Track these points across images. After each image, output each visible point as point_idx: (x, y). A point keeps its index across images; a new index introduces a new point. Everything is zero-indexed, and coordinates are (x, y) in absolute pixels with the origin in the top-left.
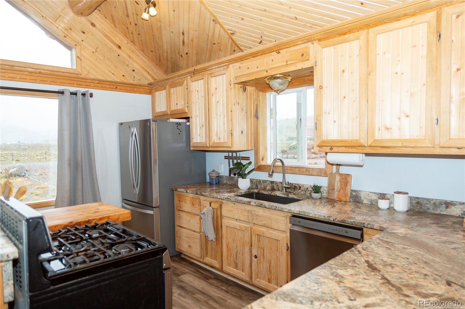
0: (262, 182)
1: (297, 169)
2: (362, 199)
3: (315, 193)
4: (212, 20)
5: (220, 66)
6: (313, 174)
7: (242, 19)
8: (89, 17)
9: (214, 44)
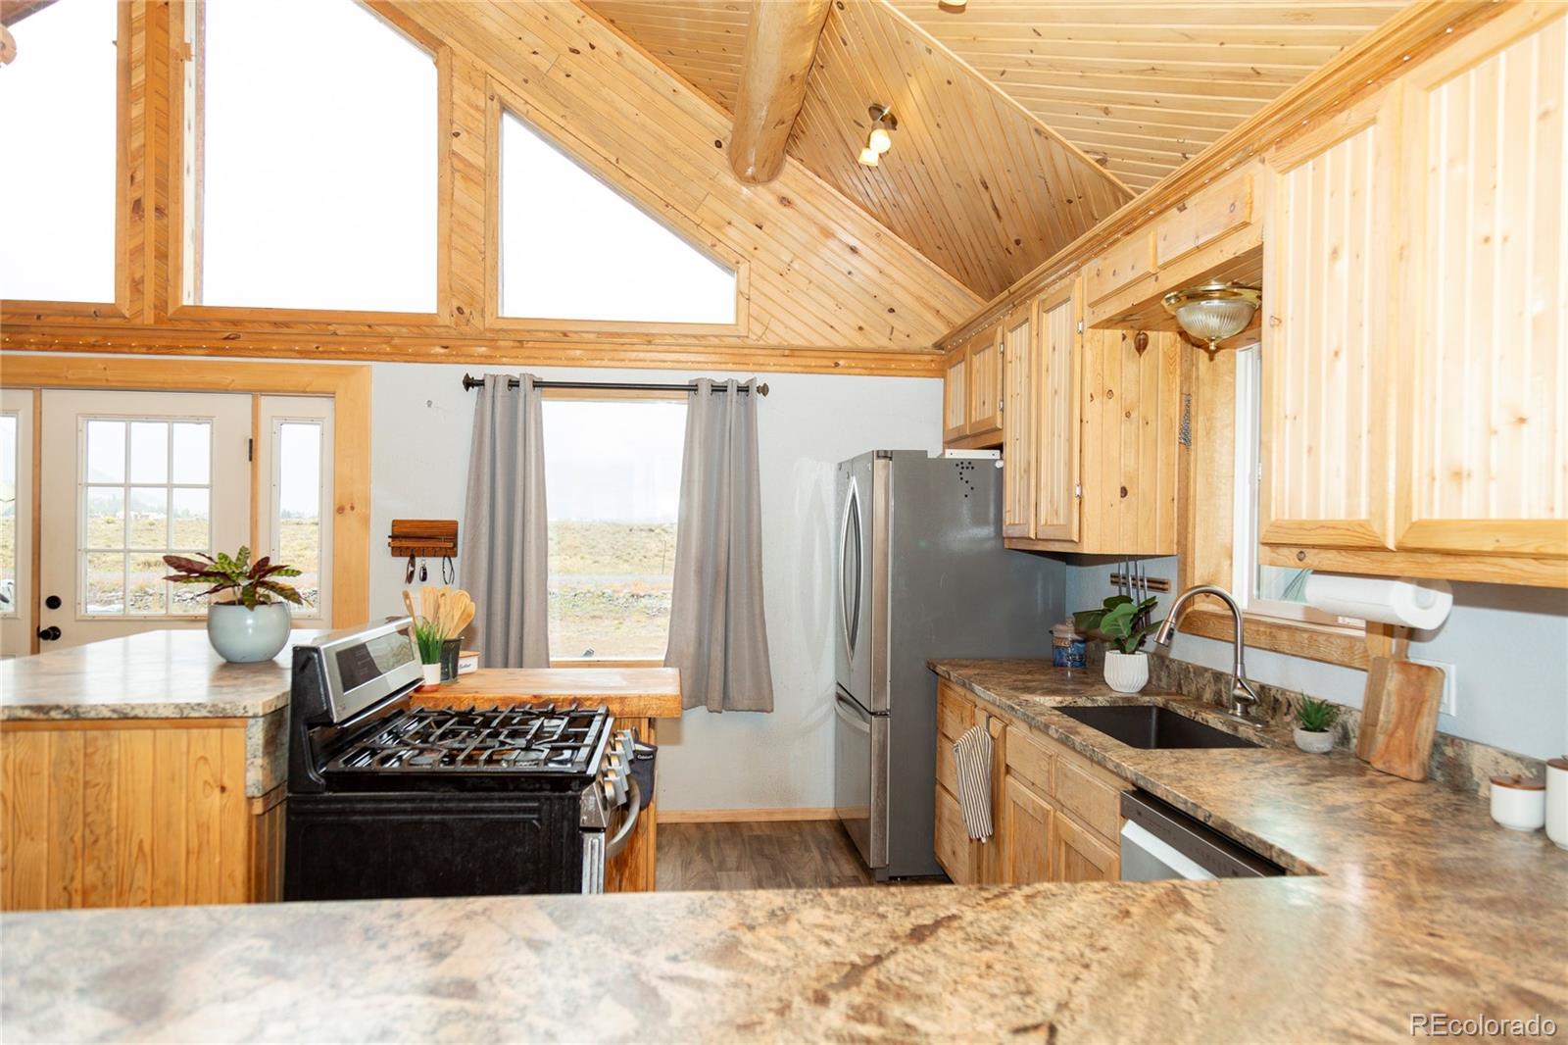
0: (1192, 675)
1: (1284, 635)
2: (1476, 779)
3: (1306, 729)
4: (1033, 132)
5: (1061, 272)
6: (1329, 659)
7: (1107, 111)
8: (776, 185)
9: (1070, 202)
